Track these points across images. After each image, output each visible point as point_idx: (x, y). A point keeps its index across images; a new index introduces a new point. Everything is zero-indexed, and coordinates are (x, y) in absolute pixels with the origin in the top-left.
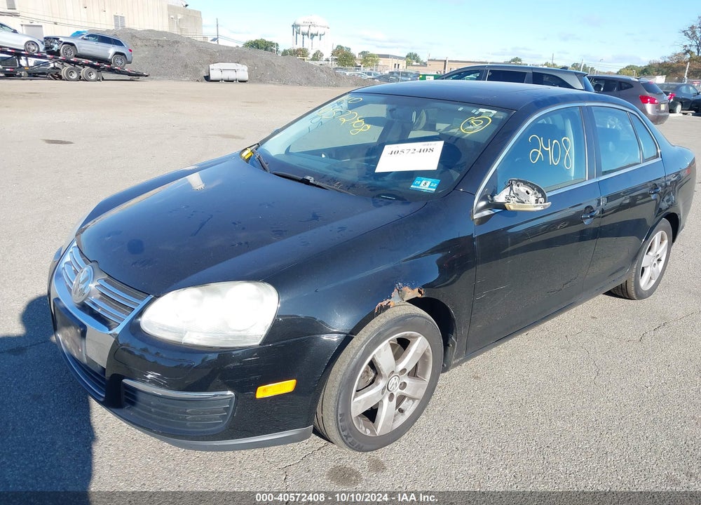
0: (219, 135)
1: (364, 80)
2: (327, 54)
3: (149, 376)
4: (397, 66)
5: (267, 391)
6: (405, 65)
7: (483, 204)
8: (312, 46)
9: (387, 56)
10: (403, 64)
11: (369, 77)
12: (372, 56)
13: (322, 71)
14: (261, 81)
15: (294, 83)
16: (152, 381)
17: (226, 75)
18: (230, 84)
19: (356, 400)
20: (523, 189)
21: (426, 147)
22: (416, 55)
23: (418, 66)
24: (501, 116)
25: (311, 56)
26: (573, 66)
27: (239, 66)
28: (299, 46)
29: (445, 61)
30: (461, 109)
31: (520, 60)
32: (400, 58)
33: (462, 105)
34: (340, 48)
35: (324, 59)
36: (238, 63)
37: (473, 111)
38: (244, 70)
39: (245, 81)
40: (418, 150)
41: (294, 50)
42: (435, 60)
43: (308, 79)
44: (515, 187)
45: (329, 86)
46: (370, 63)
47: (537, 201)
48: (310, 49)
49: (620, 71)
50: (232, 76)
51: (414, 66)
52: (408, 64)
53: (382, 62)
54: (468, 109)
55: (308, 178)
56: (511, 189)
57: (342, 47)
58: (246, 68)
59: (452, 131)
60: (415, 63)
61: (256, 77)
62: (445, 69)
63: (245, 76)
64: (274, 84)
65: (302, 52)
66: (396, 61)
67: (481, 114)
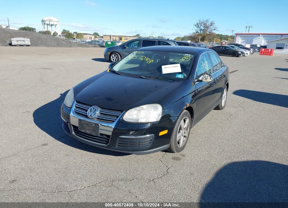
0: (42, 68)
1: (82, 44)
2: (59, 33)
3: (131, 133)
4: (91, 38)
5: (162, 133)
6: (94, 38)
7: (196, 80)
8: (52, 30)
9: (86, 34)
10: (93, 37)
11: (83, 43)
12: (79, 34)
13: (63, 41)
14: (36, 45)
15: (51, 46)
16: (133, 135)
17: (20, 43)
18: (22, 47)
19: (178, 136)
20: (206, 76)
21: (175, 66)
22: (97, 33)
23: (99, 38)
24: (192, 56)
25: (52, 34)
26: (158, 37)
27: (26, 39)
28: (46, 30)
29: (110, 36)
30: (179, 54)
31: (139, 35)
32: (92, 35)
33: (180, 53)
34: (64, 30)
35: (58, 35)
36: (24, 37)
37: (184, 55)
38: (28, 41)
39: (29, 46)
40: (173, 66)
41: (44, 31)
42: (105, 35)
43: (57, 44)
44: (204, 75)
45: (67, 47)
46: (80, 37)
47: (210, 79)
48: (51, 31)
49: (175, 39)
50: (23, 43)
51: (98, 38)
52: (95, 37)
53: (85, 36)
54: (182, 54)
55: (142, 77)
56: (203, 76)
57: (65, 30)
58: (29, 40)
59: (175, 61)
60: (98, 37)
61: (34, 44)
62: (110, 39)
63: (29, 43)
64: (43, 46)
65: (48, 33)
66: (90, 36)
67: (186, 56)
